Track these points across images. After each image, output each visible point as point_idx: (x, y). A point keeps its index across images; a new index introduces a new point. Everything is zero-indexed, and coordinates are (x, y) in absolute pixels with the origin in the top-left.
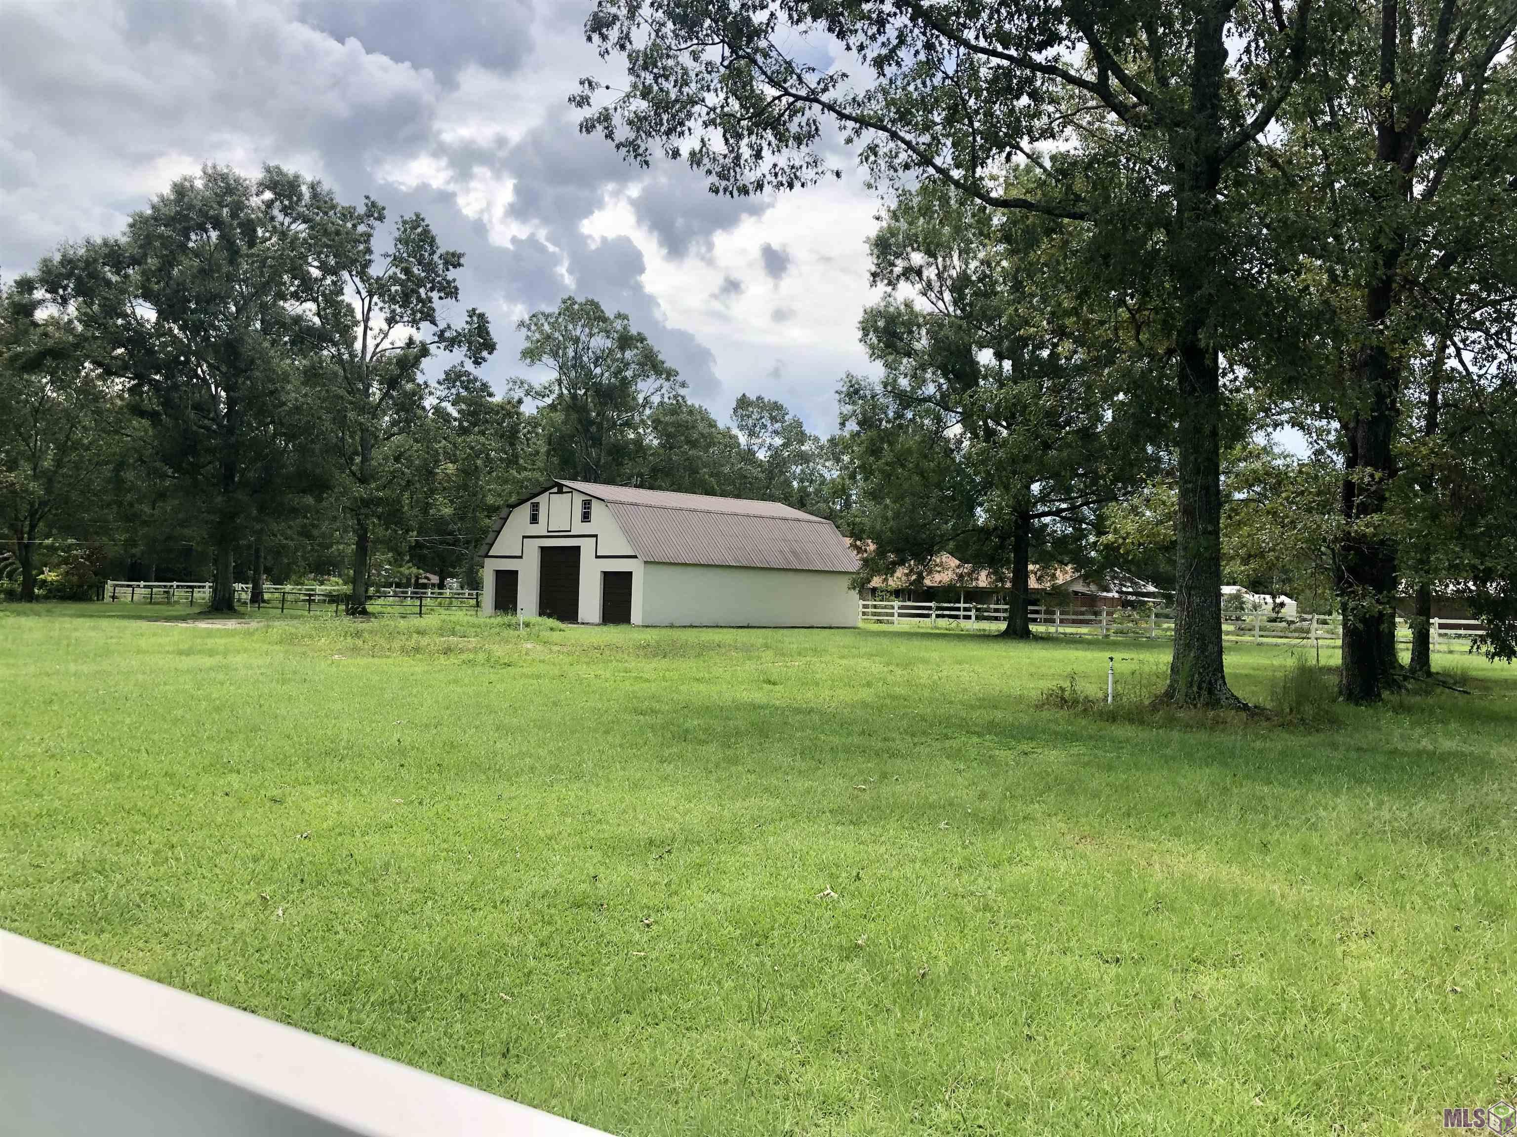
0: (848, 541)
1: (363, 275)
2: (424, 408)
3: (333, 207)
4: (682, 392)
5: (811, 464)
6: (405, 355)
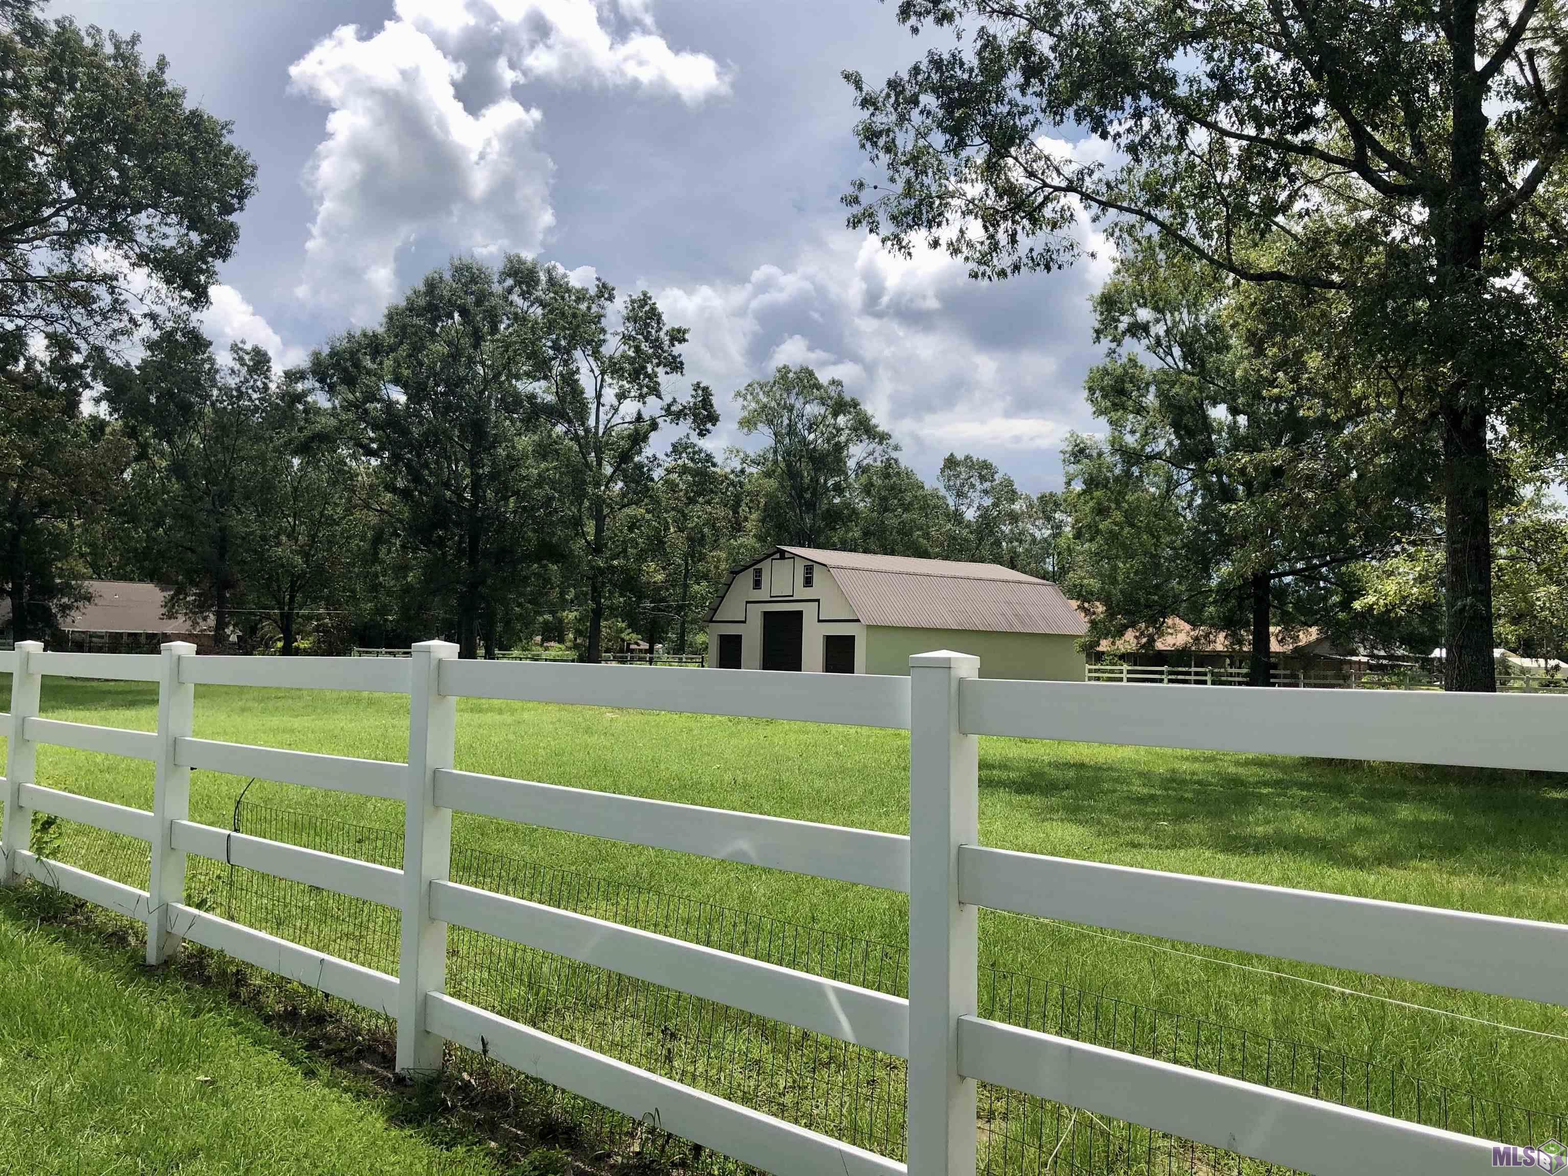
0: (1074, 604)
1: (596, 354)
2: (652, 480)
3: (568, 290)
4: (895, 455)
5: (1021, 524)
6: (636, 430)
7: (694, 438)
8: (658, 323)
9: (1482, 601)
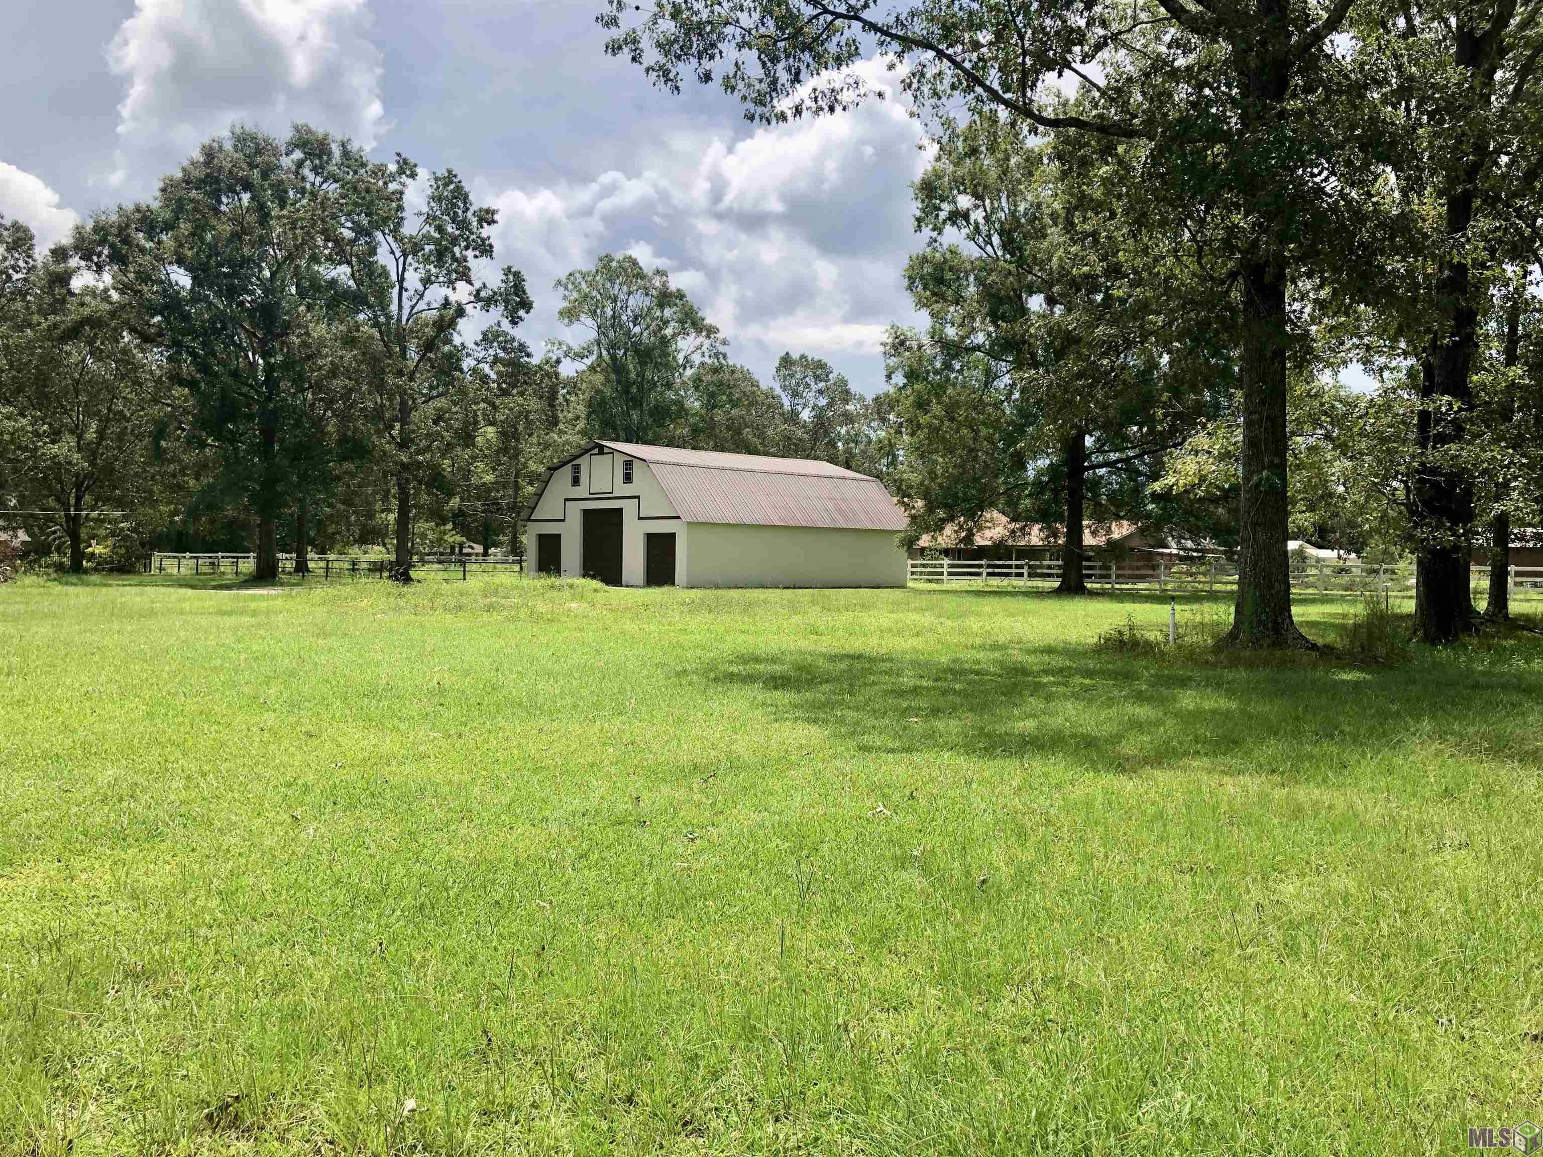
0: (895, 498)
1: (395, 232)
2: (461, 370)
3: (363, 165)
4: (723, 350)
5: (856, 425)
6: (441, 316)
7: (506, 325)
8: (465, 203)
9: (1276, 475)
